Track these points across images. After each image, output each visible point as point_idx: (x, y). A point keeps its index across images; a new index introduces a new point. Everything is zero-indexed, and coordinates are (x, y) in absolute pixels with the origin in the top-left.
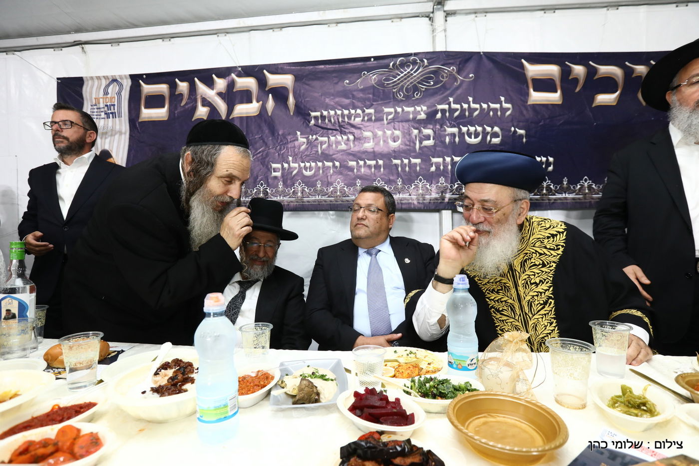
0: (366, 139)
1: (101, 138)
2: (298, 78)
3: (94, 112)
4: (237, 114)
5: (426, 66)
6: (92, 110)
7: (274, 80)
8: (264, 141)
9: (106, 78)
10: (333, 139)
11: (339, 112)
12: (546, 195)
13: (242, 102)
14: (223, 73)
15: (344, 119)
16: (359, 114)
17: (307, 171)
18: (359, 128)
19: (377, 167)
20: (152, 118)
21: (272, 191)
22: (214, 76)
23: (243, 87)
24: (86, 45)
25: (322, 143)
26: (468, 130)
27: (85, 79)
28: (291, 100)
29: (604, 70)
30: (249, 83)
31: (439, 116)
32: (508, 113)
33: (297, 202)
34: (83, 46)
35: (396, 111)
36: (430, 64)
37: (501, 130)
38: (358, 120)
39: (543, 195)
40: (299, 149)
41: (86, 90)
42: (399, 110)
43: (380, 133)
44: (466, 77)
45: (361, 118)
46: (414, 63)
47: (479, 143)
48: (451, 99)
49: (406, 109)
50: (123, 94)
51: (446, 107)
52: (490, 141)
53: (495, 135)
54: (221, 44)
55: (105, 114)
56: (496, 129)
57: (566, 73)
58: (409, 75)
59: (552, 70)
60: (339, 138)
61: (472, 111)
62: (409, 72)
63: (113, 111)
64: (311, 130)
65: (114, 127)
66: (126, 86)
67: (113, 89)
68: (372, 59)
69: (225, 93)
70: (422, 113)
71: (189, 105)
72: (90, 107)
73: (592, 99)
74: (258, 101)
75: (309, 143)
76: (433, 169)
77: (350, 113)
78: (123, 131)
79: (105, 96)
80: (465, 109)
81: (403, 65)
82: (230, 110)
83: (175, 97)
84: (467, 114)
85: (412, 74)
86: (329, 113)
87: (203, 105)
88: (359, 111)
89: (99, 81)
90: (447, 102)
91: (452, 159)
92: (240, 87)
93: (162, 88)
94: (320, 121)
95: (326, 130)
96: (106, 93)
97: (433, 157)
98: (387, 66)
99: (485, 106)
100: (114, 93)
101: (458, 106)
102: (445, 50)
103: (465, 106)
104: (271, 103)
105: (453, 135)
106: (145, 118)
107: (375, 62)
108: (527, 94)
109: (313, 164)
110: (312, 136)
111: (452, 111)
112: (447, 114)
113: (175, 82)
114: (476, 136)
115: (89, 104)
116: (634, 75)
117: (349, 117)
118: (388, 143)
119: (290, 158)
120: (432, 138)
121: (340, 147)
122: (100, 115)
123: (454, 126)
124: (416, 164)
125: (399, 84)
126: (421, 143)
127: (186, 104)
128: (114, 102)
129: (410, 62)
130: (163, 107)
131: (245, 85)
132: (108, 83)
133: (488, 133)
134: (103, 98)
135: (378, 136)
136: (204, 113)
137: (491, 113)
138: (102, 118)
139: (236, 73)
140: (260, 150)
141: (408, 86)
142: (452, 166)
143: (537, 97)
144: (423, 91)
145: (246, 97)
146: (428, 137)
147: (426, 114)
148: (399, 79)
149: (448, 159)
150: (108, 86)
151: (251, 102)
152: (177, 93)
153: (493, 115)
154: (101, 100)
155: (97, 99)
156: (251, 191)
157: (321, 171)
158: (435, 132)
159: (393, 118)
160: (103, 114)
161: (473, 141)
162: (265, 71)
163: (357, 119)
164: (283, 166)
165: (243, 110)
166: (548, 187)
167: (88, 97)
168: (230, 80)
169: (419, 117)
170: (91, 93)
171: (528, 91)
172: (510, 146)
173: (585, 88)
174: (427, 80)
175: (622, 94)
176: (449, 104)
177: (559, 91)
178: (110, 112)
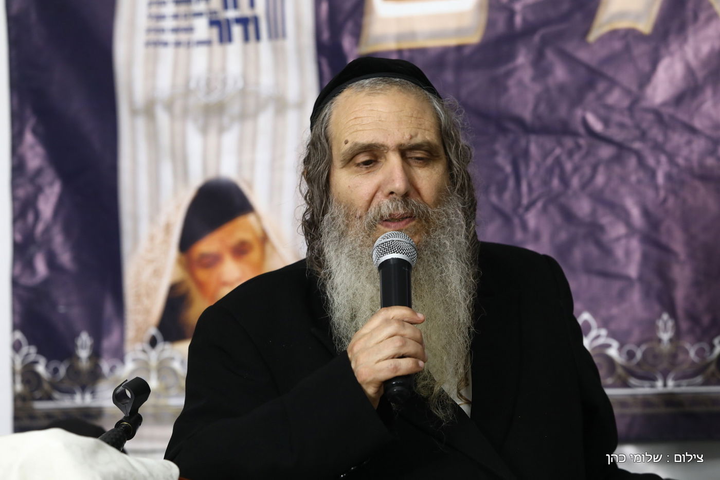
3: (164, 17)
20: (414, 35)
55: (212, 24)
63: (245, 11)
106: (383, 38)
122: (192, 30)
136: (639, 5)
138: (201, 43)
160: (202, 24)
178: (234, 17)
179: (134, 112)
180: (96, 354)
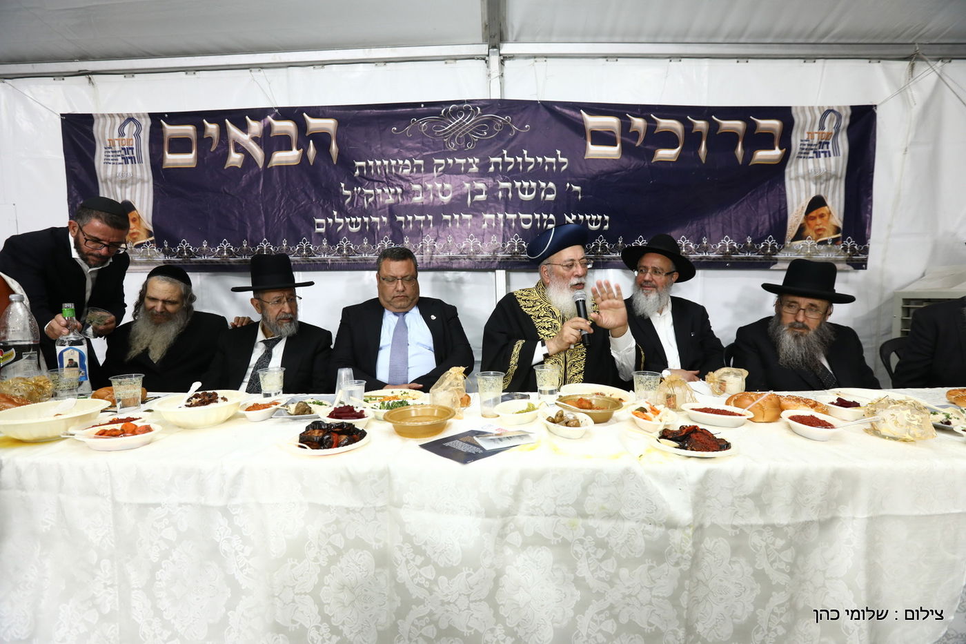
0: (415, 193)
1: (121, 187)
2: (341, 123)
3: (109, 156)
4: (276, 162)
5: (480, 115)
6: (106, 154)
7: (314, 124)
8: (306, 194)
9: (120, 116)
10: (379, 191)
11: (386, 162)
12: (601, 254)
13: (280, 149)
14: (258, 114)
15: (392, 170)
16: (407, 165)
17: (353, 227)
18: (408, 181)
19: (426, 222)
20: (177, 164)
21: (316, 248)
22: (247, 117)
23: (281, 132)
24: (94, 76)
25: (369, 196)
26: (522, 185)
27: (94, 116)
28: (334, 146)
29: (665, 124)
30: (286, 127)
31: (492, 169)
32: (564, 168)
33: (343, 261)
34: (90, 76)
35: (446, 163)
36: (483, 113)
37: (556, 185)
38: (406, 171)
39: (597, 254)
40: (344, 202)
41: (97, 129)
42: (450, 161)
43: (429, 186)
44: (522, 127)
45: (410, 170)
46: (467, 111)
47: (533, 199)
48: (505, 152)
49: (458, 161)
50: (142, 135)
51: (500, 160)
52: (545, 197)
53: (549, 191)
54: (254, 80)
55: (123, 158)
56: (551, 185)
57: (626, 125)
58: (461, 124)
59: (612, 122)
60: (386, 190)
61: (526, 164)
62: (461, 121)
64: (356, 181)
65: (134, 174)
66: (145, 126)
67: (129, 129)
68: (422, 106)
69: (261, 138)
70: (474, 166)
71: (220, 151)
72: (104, 150)
73: (653, 154)
74: (298, 149)
75: (354, 195)
76: (485, 225)
77: (397, 162)
78: (146, 178)
79: (121, 138)
80: (519, 163)
81: (455, 113)
82: (268, 158)
83: (203, 141)
84: (521, 168)
85: (464, 123)
86: (375, 163)
87: (237, 151)
88: (407, 162)
89: (113, 119)
90: (500, 155)
91: (505, 216)
92: (278, 132)
94: (365, 172)
95: (371, 182)
96: (122, 134)
97: (486, 214)
98: (438, 113)
99: (540, 160)
100: (130, 135)
101: (512, 160)
102: (500, 98)
103: (520, 159)
104: (312, 151)
105: (506, 190)
106: (169, 164)
107: (425, 109)
108: (584, 149)
109: (359, 220)
110: (357, 188)
111: (506, 164)
112: (501, 168)
113: (203, 123)
114: (531, 191)
115: (103, 146)
116: (693, 131)
117: (397, 168)
118: (438, 197)
119: (335, 213)
120: (484, 193)
121: (387, 201)
122: (117, 160)
123: (508, 181)
124: (467, 220)
125: (450, 133)
126: (472, 198)
127: (217, 149)
128: (132, 145)
129: (462, 110)
130: (190, 152)
131: (283, 129)
132: (123, 121)
133: (543, 189)
134: (119, 140)
135: (428, 189)
136: (237, 161)
137: (546, 168)
138: (120, 164)
139: (273, 115)
140: (303, 203)
141: (460, 135)
142: (504, 224)
143: (594, 151)
144: (476, 142)
145: (284, 143)
146: (480, 192)
147: (477, 165)
148: (451, 128)
149: (501, 216)
150: (123, 126)
151: (291, 150)
152: (205, 137)
153: (548, 170)
154: (116, 142)
156: (293, 249)
157: (367, 227)
158: (487, 186)
159: (444, 169)
160: (120, 158)
161: (527, 197)
162: (305, 114)
163: (404, 171)
164: (327, 221)
165: (281, 157)
166: (603, 246)
167: (101, 138)
168: (266, 123)
169: (471, 170)
170: (103, 133)
171: (585, 145)
172: (565, 203)
173: (645, 142)
174: (480, 129)
175: (682, 150)
176: (503, 157)
177: (619, 145)
178: (129, 157)
179: (102, 182)
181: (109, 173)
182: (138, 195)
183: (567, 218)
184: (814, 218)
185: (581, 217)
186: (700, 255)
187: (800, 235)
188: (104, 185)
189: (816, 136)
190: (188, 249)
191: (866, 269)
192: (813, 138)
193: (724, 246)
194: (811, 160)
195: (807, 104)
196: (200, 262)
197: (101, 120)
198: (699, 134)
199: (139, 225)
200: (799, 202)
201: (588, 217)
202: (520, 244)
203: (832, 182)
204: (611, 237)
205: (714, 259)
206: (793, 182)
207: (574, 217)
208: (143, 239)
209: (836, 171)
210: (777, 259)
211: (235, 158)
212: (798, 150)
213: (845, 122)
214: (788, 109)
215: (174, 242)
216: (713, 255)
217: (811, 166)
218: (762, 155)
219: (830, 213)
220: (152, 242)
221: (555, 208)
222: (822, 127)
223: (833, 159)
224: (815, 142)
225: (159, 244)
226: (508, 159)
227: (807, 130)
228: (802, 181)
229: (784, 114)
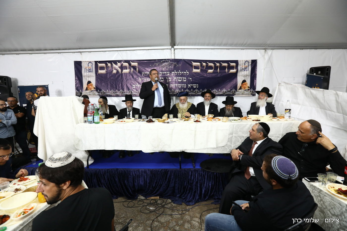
1: (88, 78)
2: (139, 64)
5: (169, 62)
7: (133, 64)
8: (131, 79)
9: (88, 61)
10: (147, 79)
12: (197, 93)
13: (125, 69)
14: (120, 61)
21: (133, 92)
22: (117, 62)
25: (145, 80)
26: (179, 78)
28: (137, 69)
29: (210, 64)
30: (126, 64)
31: (172, 74)
32: (188, 74)
34: (81, 53)
35: (162, 73)
40: (139, 81)
41: (83, 64)
42: (163, 73)
44: (179, 65)
46: (167, 61)
48: (175, 71)
49: (165, 73)
50: (93, 66)
52: (184, 81)
53: (185, 79)
54: (118, 53)
57: (201, 65)
59: (198, 64)
60: (149, 79)
61: (180, 73)
62: (165, 64)
63: (90, 70)
64: (142, 77)
65: (91, 75)
67: (90, 64)
68: (157, 60)
69: (120, 67)
71: (111, 70)
72: (84, 69)
73: (207, 71)
74: (129, 69)
75: (142, 80)
76: (171, 87)
78: (94, 76)
81: (164, 62)
82: (122, 71)
83: (107, 67)
86: (146, 73)
87: (115, 70)
89: (86, 62)
91: (175, 85)
93: (104, 65)
94: (144, 75)
96: (88, 66)
97: (171, 84)
98: (160, 62)
99: (183, 72)
100: (90, 66)
101: (177, 72)
102: (174, 58)
103: (178, 72)
104: (132, 70)
105: (175, 79)
106: (100, 73)
108: (192, 70)
112: (174, 74)
113: (107, 63)
114: (181, 79)
116: (216, 66)
119: (137, 84)
120: (170, 80)
123: (175, 77)
126: (168, 81)
128: (91, 68)
130: (104, 70)
131: (125, 65)
132: (89, 63)
133: (183, 79)
139: (123, 62)
141: (165, 67)
143: (195, 70)
144: (169, 68)
145: (126, 68)
147: (169, 74)
148: (163, 65)
149: (174, 85)
150: (88, 64)
151: (127, 69)
153: (184, 75)
154: (87, 68)
155: (86, 67)
156: (128, 92)
158: (171, 78)
159: (162, 75)
160: (88, 71)
161: (180, 81)
162: (130, 62)
164: (135, 86)
165: (125, 71)
166: (197, 91)
167: (83, 67)
168: (122, 64)
169: (168, 75)
170: (84, 65)
171: (193, 69)
172: (188, 82)
173: (206, 68)
174: (170, 66)
175: (214, 70)
176: (175, 72)
177: (200, 69)
178: (90, 71)
180: (81, 91)
181: (85, 75)
182: (92, 79)
183: (189, 85)
184: (244, 85)
185: (192, 85)
186: (218, 93)
187: (240, 88)
188: (84, 77)
189: (244, 67)
190: (104, 92)
191: (255, 96)
192: (243, 67)
193: (223, 91)
194: (243, 72)
195: (242, 60)
196: (106, 95)
197: (83, 62)
198: (218, 67)
199: (92, 86)
200: (240, 81)
201: (193, 85)
202: (178, 91)
203: (247, 77)
204: (199, 89)
205: (221, 94)
206: (239, 77)
207: (190, 85)
208: (93, 89)
209: (248, 74)
210: (235, 94)
211: (115, 71)
212: (240, 70)
213: (250, 63)
214: (238, 61)
215: (100, 90)
216: (221, 93)
217: (243, 73)
218: (232, 71)
219: (247, 84)
220: (95, 90)
221: (186, 83)
222: (245, 64)
223: (248, 71)
224: (244, 68)
225: (97, 90)
226: (176, 72)
227: (242, 65)
228: (241, 76)
229: (236, 62)
